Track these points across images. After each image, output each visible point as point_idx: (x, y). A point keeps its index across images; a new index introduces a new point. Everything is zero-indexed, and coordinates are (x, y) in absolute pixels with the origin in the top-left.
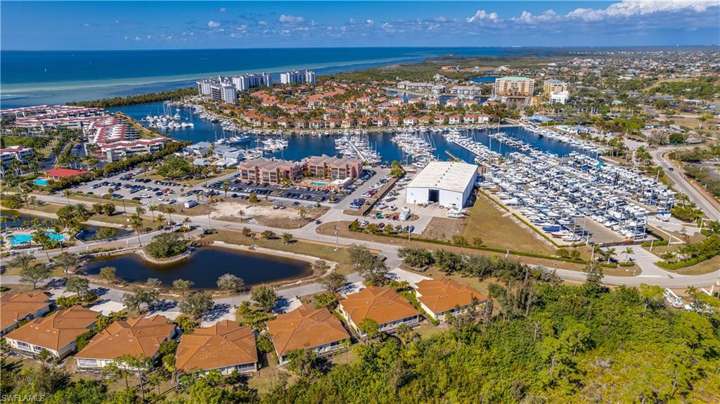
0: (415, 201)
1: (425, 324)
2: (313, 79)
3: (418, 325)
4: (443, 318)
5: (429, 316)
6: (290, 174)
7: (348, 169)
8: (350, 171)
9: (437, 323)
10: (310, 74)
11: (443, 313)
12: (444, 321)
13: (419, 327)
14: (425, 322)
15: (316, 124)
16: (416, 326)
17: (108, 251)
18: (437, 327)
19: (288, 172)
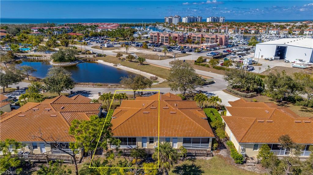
0: (262, 56)
1: (221, 157)
2: (223, 21)
3: (208, 155)
4: (253, 154)
5: (231, 145)
6: (177, 40)
7: (217, 39)
8: (218, 40)
9: (242, 160)
10: (222, 18)
11: (256, 147)
12: (256, 160)
13: (208, 158)
14: (223, 153)
15: (213, 30)
16: (203, 155)
17: (38, 56)
18: (241, 167)
19: (176, 38)
